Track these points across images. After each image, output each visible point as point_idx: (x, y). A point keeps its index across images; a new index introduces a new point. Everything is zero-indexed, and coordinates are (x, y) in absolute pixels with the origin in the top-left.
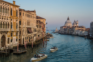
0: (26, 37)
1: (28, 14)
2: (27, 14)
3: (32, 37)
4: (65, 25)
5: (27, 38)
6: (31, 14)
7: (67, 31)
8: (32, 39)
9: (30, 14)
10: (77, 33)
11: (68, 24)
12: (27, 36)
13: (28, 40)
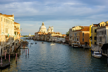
0: (4, 47)
1: (7, 19)
2: (5, 19)
3: (11, 46)
4: (39, 31)
5: (5, 49)
6: (10, 19)
7: (43, 38)
8: (11, 48)
9: (8, 19)
10: (53, 39)
11: (43, 30)
12: (6, 45)
13: (7, 50)
